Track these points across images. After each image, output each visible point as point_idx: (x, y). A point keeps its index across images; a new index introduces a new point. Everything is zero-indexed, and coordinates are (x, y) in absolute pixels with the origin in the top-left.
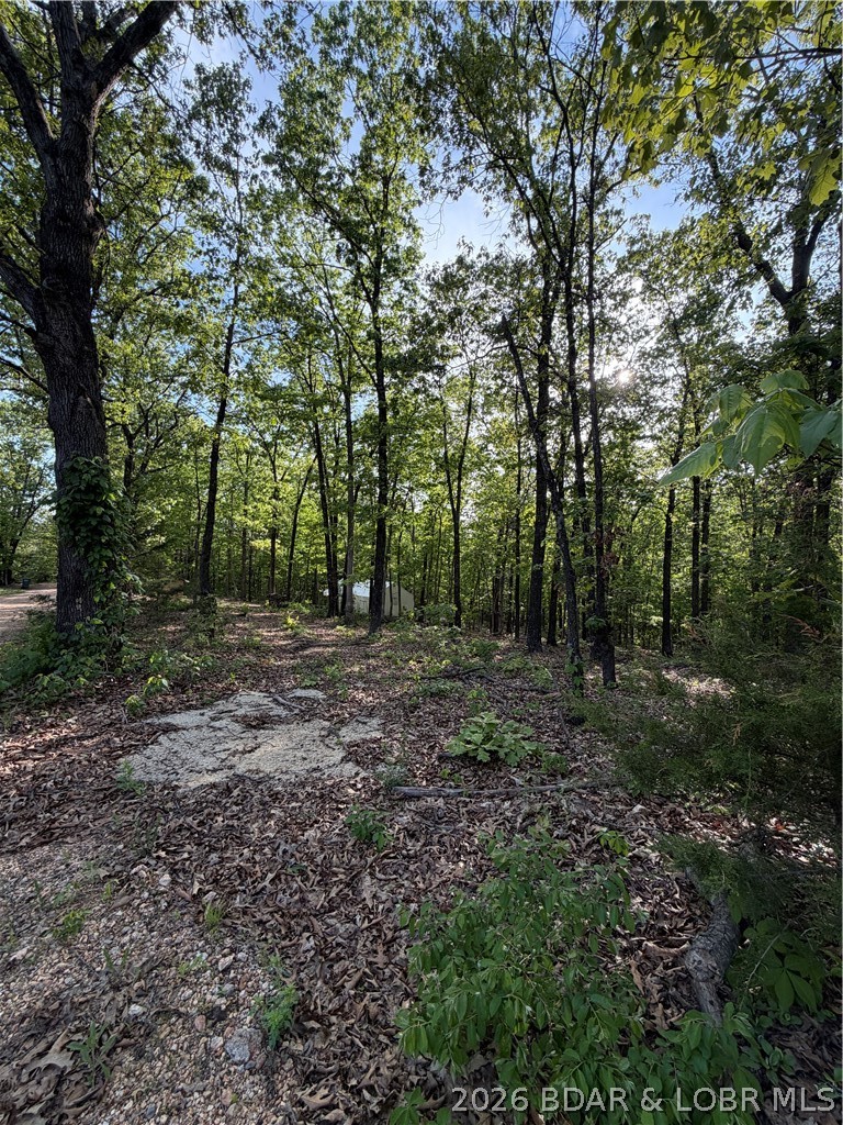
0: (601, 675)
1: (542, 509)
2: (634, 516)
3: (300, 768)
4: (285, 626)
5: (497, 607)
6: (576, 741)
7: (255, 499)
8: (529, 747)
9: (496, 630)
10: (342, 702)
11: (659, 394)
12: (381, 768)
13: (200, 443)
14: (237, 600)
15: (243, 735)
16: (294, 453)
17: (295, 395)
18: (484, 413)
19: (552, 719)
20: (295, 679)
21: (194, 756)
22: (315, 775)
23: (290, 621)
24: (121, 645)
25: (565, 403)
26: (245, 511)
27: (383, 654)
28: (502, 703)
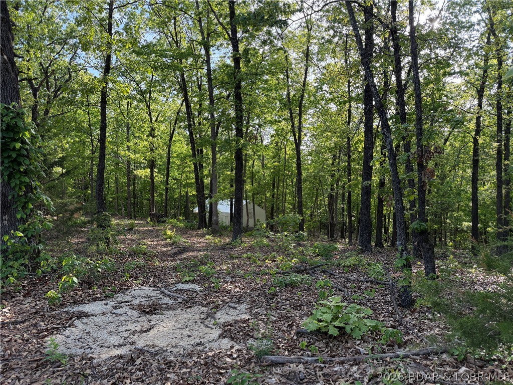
0: (423, 269)
1: (370, 135)
2: (446, 141)
3: (186, 343)
4: (165, 237)
5: (332, 218)
6: (407, 319)
7: (135, 137)
8: (370, 323)
9: (332, 236)
10: (216, 292)
11: (466, 37)
12: (251, 342)
13: (92, 91)
14: (124, 219)
15: (139, 319)
16: (164, 99)
17: (165, 50)
18: (318, 60)
19: (385, 303)
20: (177, 276)
21: (103, 335)
22: (199, 348)
23: (169, 232)
24: (39, 252)
25: (386, 47)
26: (128, 146)
27: (245, 256)
28: (344, 291)
